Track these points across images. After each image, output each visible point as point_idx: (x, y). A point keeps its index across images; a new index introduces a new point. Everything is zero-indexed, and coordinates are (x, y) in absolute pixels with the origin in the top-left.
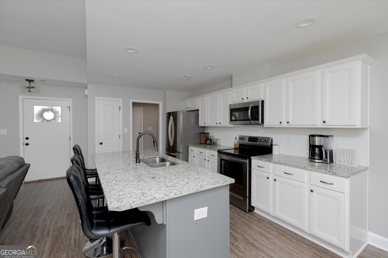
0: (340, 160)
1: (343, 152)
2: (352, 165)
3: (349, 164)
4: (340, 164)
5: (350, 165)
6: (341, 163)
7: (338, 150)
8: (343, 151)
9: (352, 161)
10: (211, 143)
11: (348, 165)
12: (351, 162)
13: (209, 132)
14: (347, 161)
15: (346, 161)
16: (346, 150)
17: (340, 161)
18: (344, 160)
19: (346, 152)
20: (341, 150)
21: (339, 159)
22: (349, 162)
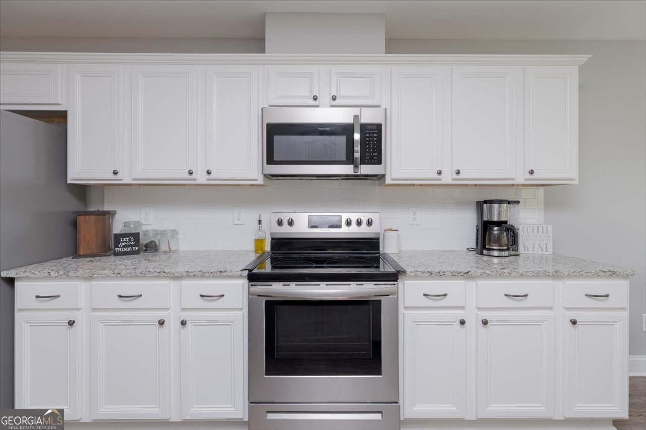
0: (526, 245)
1: (532, 230)
2: (546, 251)
3: (542, 250)
4: (527, 252)
5: (544, 252)
6: (528, 250)
7: (523, 227)
8: (532, 228)
9: (546, 245)
10: (136, 248)
11: (540, 252)
12: (544, 246)
13: (107, 208)
14: (539, 245)
15: (537, 246)
16: (538, 226)
17: (527, 247)
18: (534, 245)
19: (537, 229)
20: (527, 226)
21: (524, 244)
22: (542, 246)
